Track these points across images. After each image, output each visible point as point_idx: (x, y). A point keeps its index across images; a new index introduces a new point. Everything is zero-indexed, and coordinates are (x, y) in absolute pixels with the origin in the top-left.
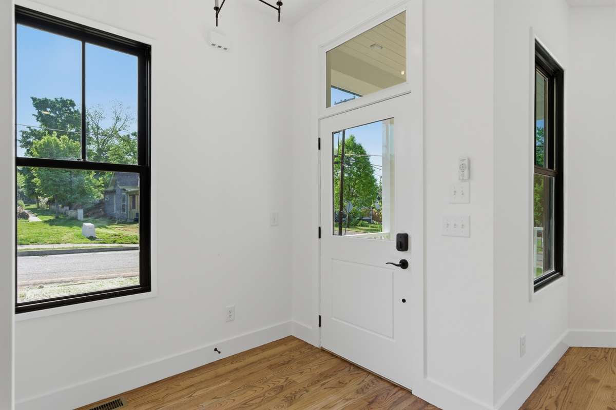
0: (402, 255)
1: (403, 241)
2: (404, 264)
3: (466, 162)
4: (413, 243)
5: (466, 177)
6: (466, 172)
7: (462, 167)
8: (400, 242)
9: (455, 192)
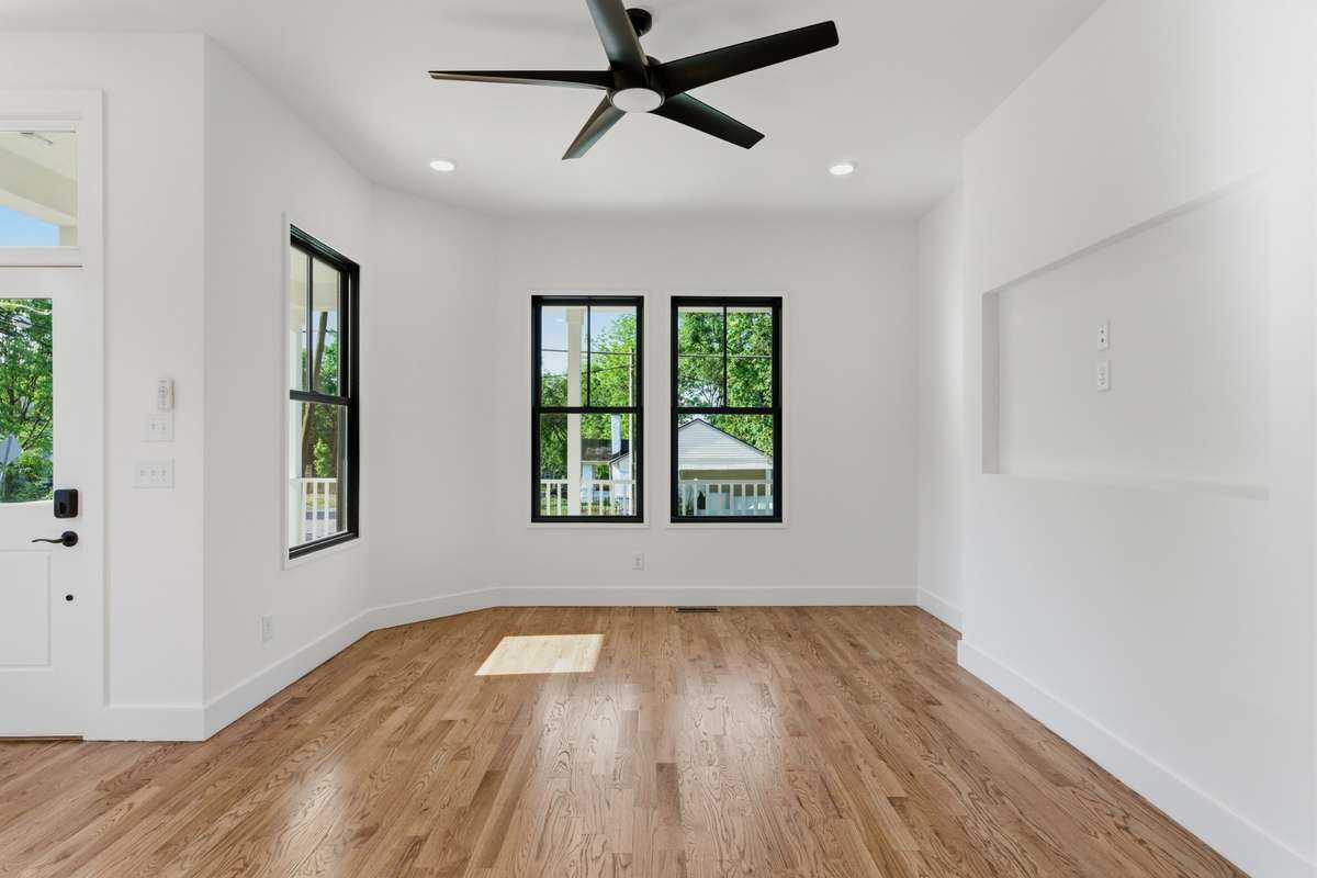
0: (67, 525)
1: (66, 501)
2: (70, 539)
3: (168, 385)
4: (84, 503)
5: (168, 405)
6: (168, 398)
7: (163, 391)
8: (61, 504)
9: (153, 425)
